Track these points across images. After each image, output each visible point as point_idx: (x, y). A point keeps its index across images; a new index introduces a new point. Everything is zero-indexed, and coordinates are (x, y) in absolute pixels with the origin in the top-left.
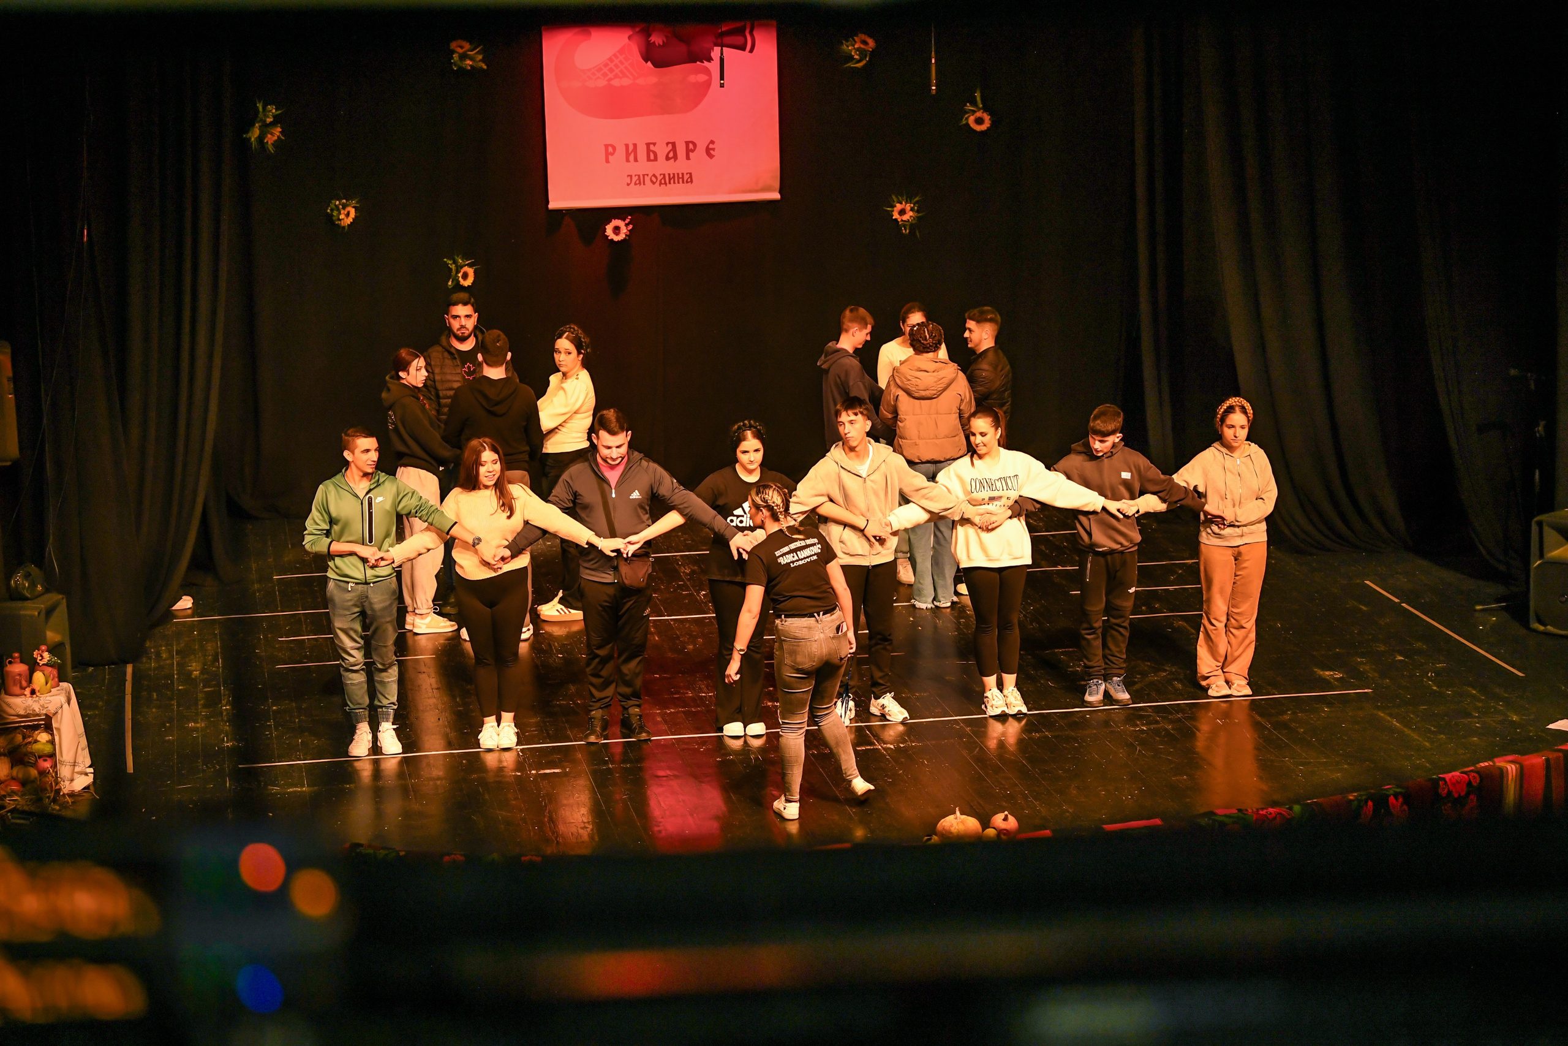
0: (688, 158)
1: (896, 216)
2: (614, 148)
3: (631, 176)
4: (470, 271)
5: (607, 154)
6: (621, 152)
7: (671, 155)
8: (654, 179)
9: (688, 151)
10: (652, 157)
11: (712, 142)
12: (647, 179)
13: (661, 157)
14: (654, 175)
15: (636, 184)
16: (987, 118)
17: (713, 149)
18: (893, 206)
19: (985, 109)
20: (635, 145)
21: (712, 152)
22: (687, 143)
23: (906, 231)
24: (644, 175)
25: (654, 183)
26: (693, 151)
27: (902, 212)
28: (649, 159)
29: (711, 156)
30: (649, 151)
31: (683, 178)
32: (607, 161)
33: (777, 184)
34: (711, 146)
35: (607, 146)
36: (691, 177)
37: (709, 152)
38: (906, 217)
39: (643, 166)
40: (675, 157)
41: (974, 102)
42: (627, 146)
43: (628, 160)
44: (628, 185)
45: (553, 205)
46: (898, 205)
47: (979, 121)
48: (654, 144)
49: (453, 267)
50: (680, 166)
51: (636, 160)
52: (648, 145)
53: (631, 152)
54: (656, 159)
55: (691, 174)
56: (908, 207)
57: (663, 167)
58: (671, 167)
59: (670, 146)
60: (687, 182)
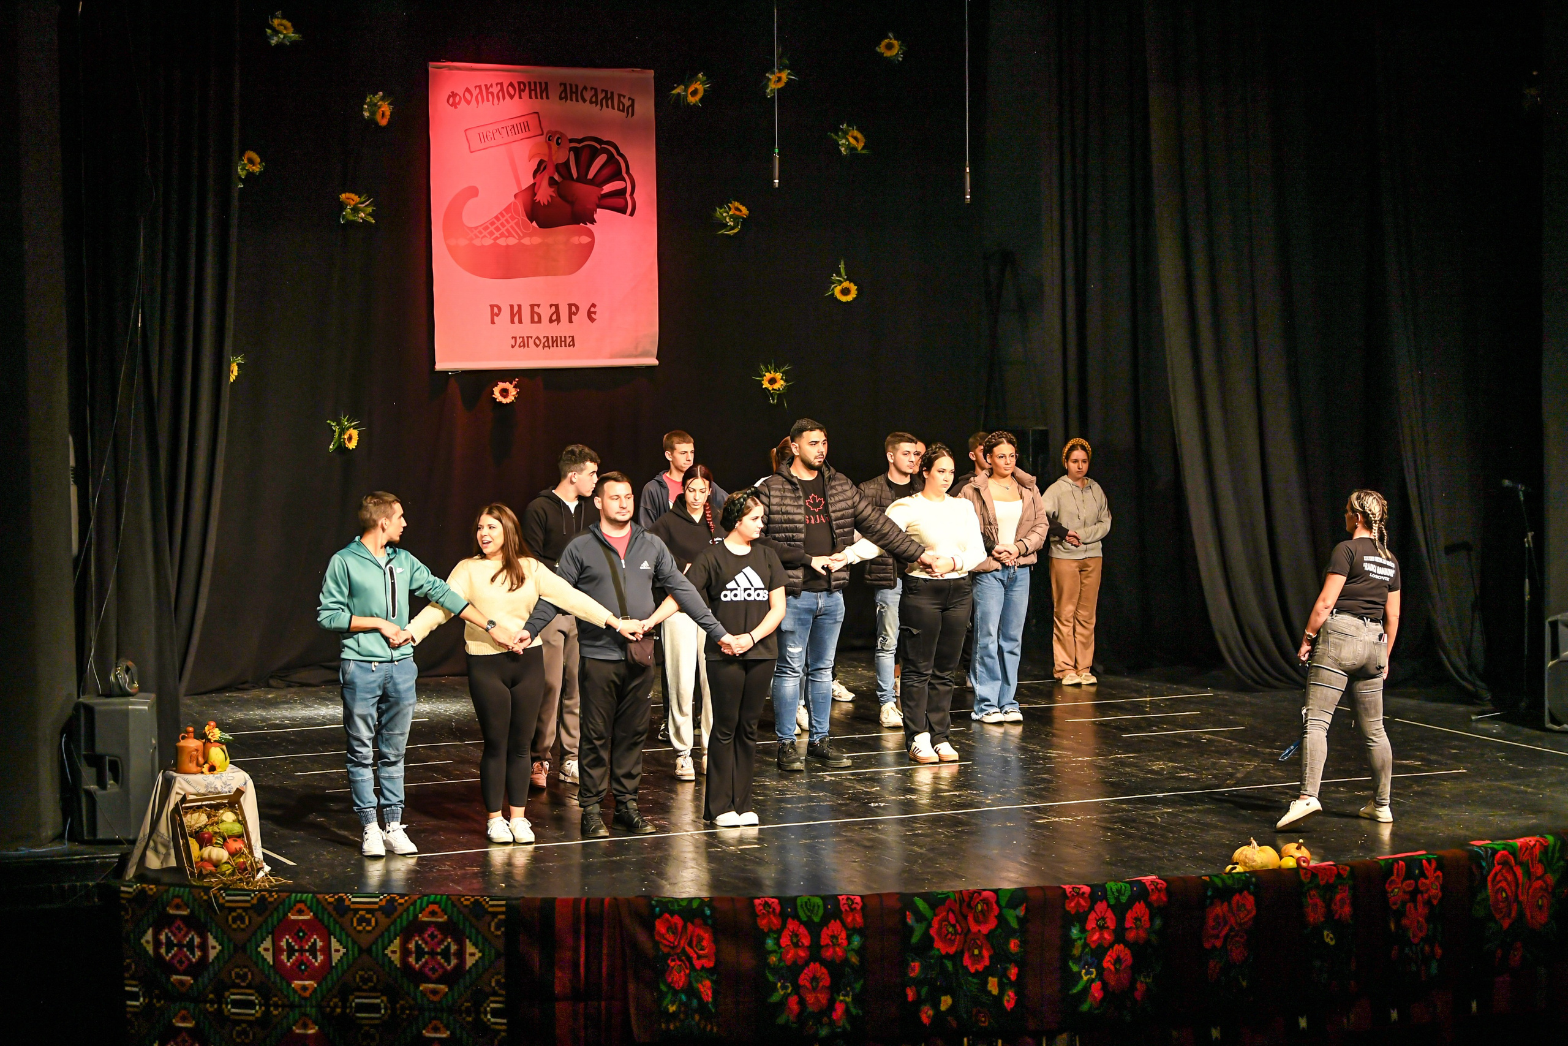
0: (571, 321)
1: (766, 385)
2: (499, 309)
3: (515, 338)
4: (355, 433)
5: (493, 315)
6: (506, 313)
7: (554, 317)
8: (537, 342)
9: (571, 314)
10: (536, 319)
11: (594, 305)
12: (531, 341)
13: (545, 319)
14: (538, 338)
15: (520, 346)
16: (854, 288)
17: (595, 313)
18: (763, 376)
19: (849, 279)
20: (519, 306)
21: (593, 315)
22: (570, 306)
23: (773, 401)
24: (528, 337)
25: (537, 346)
26: (575, 314)
27: (772, 381)
28: (533, 321)
29: (592, 320)
30: (533, 312)
31: (565, 341)
32: (493, 322)
33: (655, 350)
34: (593, 309)
35: (492, 306)
36: (573, 340)
37: (590, 315)
38: (776, 386)
39: (527, 329)
40: (558, 320)
41: (839, 274)
42: (512, 306)
43: (512, 322)
44: (513, 347)
45: (439, 367)
46: (767, 374)
47: (846, 292)
48: (538, 306)
49: (337, 429)
50: (563, 329)
51: (520, 322)
52: (532, 306)
53: (516, 314)
54: (540, 321)
55: (573, 337)
56: (779, 376)
57: (546, 329)
58: (554, 330)
59: (553, 307)
60: (569, 346)
